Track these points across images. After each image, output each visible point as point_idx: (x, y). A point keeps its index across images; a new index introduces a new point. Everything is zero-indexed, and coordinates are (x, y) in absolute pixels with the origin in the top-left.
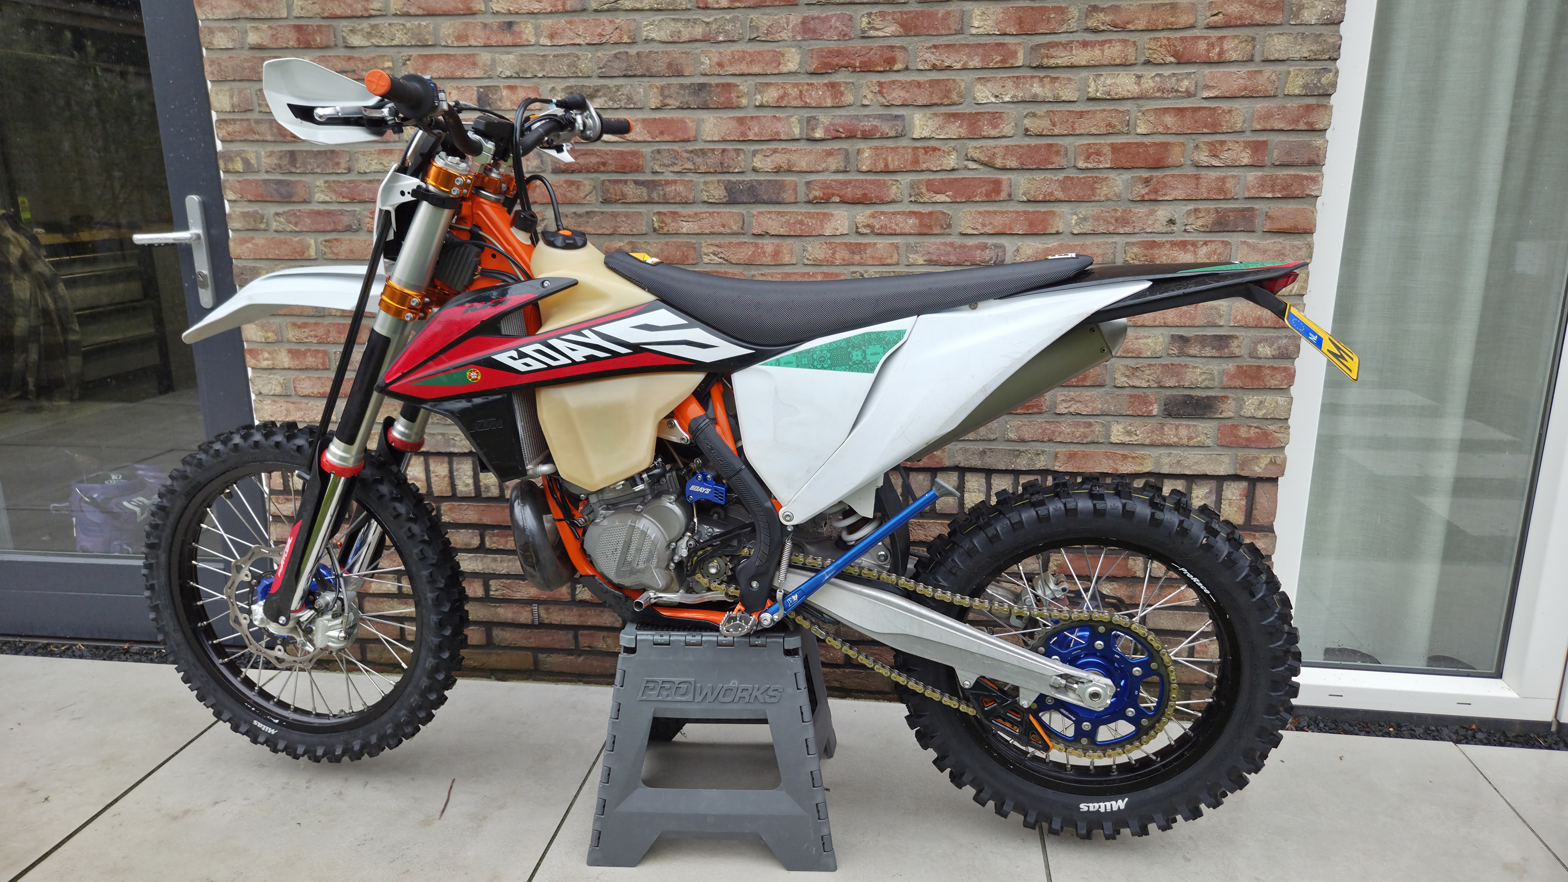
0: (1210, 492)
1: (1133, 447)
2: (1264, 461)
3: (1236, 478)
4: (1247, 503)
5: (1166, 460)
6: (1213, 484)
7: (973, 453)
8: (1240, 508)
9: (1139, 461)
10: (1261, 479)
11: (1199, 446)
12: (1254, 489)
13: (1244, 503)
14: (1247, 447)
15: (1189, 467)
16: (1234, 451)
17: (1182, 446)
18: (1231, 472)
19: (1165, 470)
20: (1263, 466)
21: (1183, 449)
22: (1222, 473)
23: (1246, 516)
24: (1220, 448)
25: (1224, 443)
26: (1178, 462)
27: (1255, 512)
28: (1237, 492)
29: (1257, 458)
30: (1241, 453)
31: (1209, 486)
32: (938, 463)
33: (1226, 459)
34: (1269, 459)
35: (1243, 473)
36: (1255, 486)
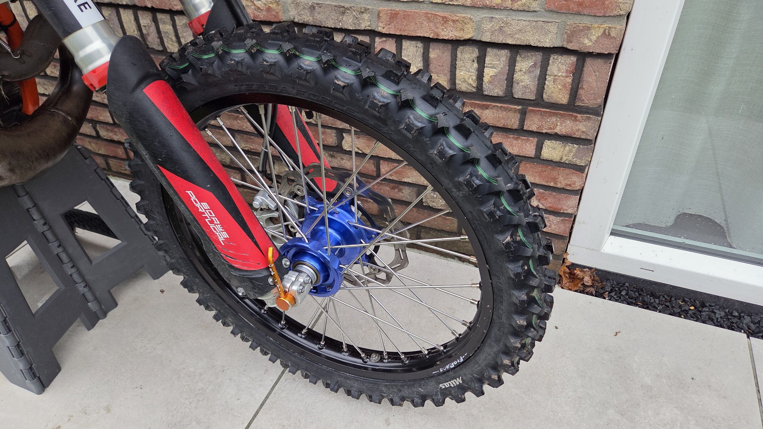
0: (535, 64)
1: (454, 9)
2: (595, 34)
3: (563, 51)
4: (573, 80)
5: (487, 26)
6: (538, 57)
7: (304, 8)
8: (564, 86)
9: (460, 26)
10: (591, 55)
11: (524, 11)
12: (583, 66)
13: (569, 80)
14: (579, 14)
15: (511, 36)
16: (563, 18)
17: (506, 9)
18: (558, 44)
19: (486, 38)
20: (594, 38)
21: (506, 13)
22: (547, 45)
23: (571, 95)
24: (548, 14)
25: (553, 7)
26: (501, 28)
27: (581, 91)
28: (564, 68)
29: (589, 28)
30: (572, 21)
31: (534, 58)
32: (275, 16)
33: (553, 28)
34: (602, 31)
35: (570, 46)
36: (584, 61)
